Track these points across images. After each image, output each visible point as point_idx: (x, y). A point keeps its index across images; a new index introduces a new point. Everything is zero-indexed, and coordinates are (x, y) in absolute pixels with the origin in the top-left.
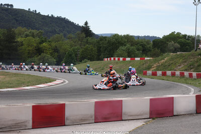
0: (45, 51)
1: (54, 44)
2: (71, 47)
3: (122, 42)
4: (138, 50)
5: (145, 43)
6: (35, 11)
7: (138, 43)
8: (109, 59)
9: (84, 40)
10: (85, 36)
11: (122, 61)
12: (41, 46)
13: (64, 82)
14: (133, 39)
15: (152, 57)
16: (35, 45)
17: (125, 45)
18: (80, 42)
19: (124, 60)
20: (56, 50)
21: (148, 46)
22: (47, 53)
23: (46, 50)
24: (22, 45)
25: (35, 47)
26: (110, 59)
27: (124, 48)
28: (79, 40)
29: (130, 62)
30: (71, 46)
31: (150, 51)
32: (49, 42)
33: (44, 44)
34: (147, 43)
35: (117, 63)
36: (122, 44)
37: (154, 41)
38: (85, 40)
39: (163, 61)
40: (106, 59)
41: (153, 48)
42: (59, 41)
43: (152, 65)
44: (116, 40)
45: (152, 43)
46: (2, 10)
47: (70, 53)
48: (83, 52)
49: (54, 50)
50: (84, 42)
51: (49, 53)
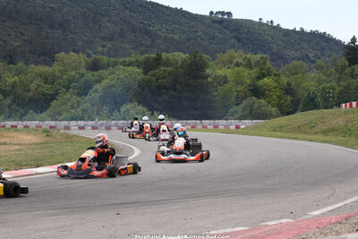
0: (267, 92)
1: (284, 80)
2: (320, 85)
6: (272, 22)
9: (346, 71)
10: (347, 63)
12: (260, 83)
16: (248, 81)
18: (337, 75)
20: (289, 90)
23: (269, 90)
24: (226, 82)
25: (250, 86)
28: (337, 71)
30: (320, 82)
32: (276, 75)
33: (266, 80)
38: (348, 71)
42: (296, 73)
46: (213, 21)
47: (311, 96)
48: (340, 93)
49: (286, 91)
50: (345, 74)
51: (274, 97)
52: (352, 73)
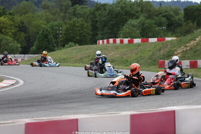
0: (3, 30)
1: (18, 18)
2: (48, 23)
3: (133, 12)
4: (160, 25)
5: (172, 13)
7: (160, 13)
8: (105, 41)
9: (69, 11)
10: (70, 3)
11: (126, 45)
13: (17, 82)
14: (151, 6)
15: (176, 37)
17: (137, 18)
18: (62, 14)
19: (131, 42)
20: (22, 28)
21: (177, 18)
22: (6, 34)
23: (6, 28)
26: (108, 42)
27: (134, 22)
28: (61, 10)
29: (138, 45)
30: (48, 21)
31: (180, 25)
32: (11, 14)
33: (2, 18)
34: (174, 12)
35: (117, 48)
36: (133, 16)
37: (186, 10)
38: (71, 10)
39: (192, 43)
40: (101, 41)
41: (185, 22)
42: (26, 13)
43: (175, 50)
44: (122, 8)
45: (182, 12)
47: (45, 32)
48: (67, 30)
49: (20, 28)
50: (69, 13)
51: (10, 33)
52: (74, 12)
